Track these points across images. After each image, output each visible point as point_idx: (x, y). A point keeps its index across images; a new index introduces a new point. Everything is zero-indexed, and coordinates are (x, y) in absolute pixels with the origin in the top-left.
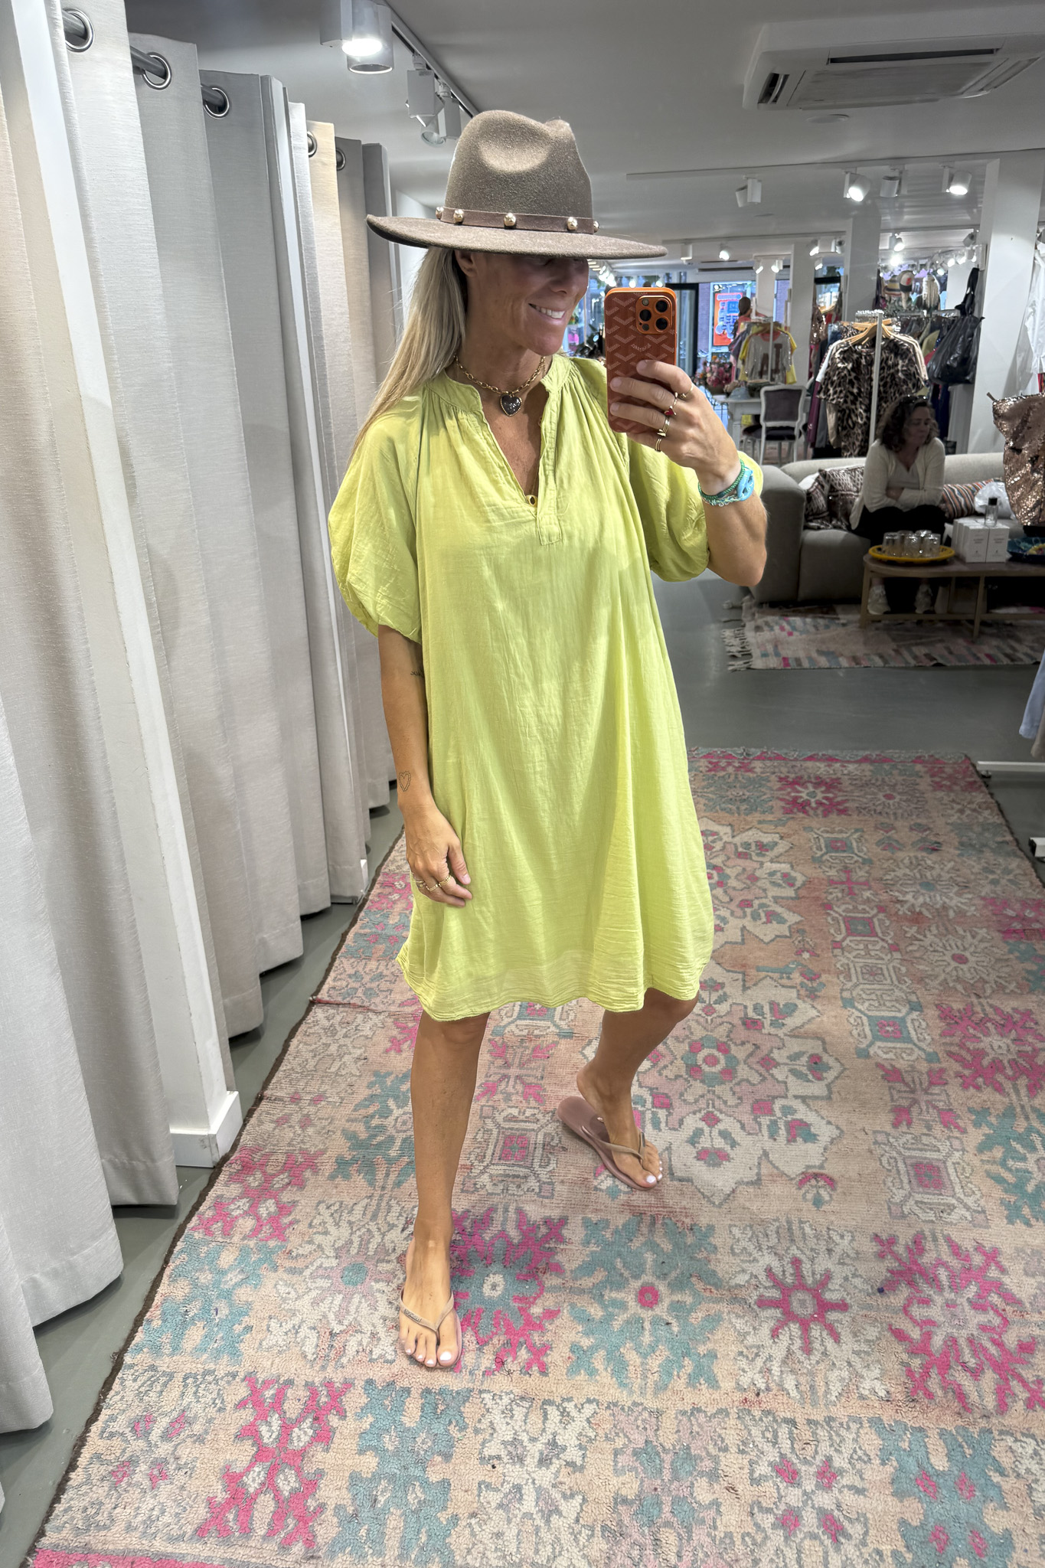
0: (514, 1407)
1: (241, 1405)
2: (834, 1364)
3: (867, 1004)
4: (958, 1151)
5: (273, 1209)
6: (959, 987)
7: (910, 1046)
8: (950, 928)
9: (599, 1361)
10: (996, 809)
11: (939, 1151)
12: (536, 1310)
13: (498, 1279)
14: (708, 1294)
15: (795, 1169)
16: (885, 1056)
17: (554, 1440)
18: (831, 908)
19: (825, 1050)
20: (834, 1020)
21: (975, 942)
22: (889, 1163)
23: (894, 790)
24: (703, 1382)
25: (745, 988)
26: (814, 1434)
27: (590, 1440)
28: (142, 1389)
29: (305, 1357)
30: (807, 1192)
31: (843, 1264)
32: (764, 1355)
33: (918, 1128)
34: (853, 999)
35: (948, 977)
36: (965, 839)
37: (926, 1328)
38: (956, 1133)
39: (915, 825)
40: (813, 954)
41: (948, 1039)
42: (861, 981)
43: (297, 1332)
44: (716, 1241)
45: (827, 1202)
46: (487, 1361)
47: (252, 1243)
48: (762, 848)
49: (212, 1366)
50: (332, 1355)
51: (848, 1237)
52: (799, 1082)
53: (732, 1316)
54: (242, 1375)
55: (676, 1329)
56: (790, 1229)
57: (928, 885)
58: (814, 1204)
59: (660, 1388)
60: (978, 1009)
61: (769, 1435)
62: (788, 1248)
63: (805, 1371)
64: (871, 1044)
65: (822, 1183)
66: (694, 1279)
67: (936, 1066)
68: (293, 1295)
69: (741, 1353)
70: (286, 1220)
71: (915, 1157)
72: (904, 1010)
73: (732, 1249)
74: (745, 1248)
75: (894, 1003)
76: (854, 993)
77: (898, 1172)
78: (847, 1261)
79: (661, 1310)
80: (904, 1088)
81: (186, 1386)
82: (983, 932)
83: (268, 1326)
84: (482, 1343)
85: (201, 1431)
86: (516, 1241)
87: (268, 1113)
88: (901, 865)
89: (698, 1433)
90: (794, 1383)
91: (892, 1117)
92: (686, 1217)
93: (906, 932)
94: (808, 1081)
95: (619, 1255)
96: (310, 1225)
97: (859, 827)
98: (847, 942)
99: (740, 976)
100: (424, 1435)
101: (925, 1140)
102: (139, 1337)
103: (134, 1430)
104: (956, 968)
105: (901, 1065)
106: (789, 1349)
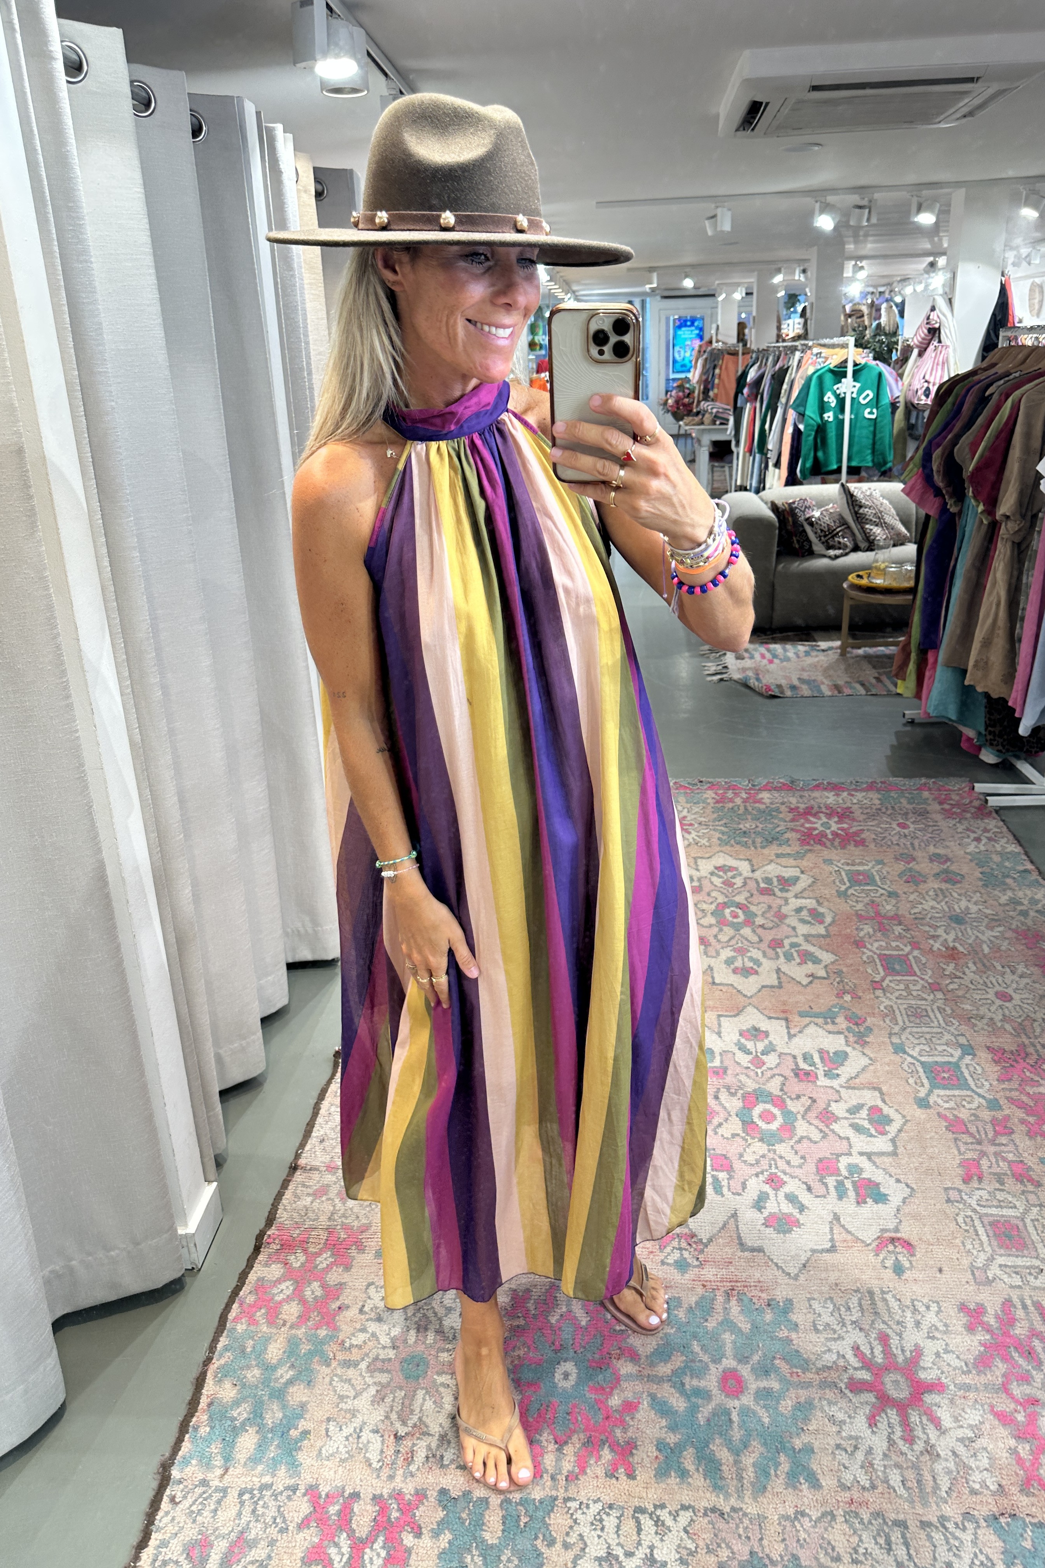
0: (604, 1517)
1: (304, 1524)
2: (938, 1455)
3: (917, 1049)
4: (1035, 1206)
5: (319, 1292)
6: (1008, 1027)
7: (969, 1093)
8: (988, 964)
9: (689, 1460)
10: (1011, 837)
11: (1015, 1207)
12: (615, 1401)
13: (569, 1367)
14: (796, 1379)
15: (870, 1235)
16: (947, 1105)
17: (652, 1555)
18: (865, 947)
19: (884, 1101)
20: (887, 1068)
21: (1016, 978)
22: (965, 1222)
23: (907, 819)
24: (803, 1481)
25: (791, 1036)
26: (929, 1537)
27: (691, 1553)
28: (194, 1508)
29: (370, 1465)
30: (885, 1258)
31: (933, 1338)
32: (863, 1448)
33: (990, 1185)
34: (902, 1044)
35: (994, 1016)
36: (988, 870)
37: (1031, 1409)
38: (1030, 1188)
39: (935, 855)
40: (856, 997)
41: (1006, 1085)
42: (907, 1023)
43: (359, 1437)
44: (794, 1317)
45: (908, 1269)
46: (568, 1465)
47: (301, 1332)
48: (785, 883)
49: (267, 1479)
50: (400, 1462)
51: (934, 1308)
52: (863, 1137)
53: (825, 1403)
54: (302, 1489)
55: (766, 1420)
56: (872, 1298)
57: (958, 919)
58: (894, 1272)
59: (760, 1489)
60: (1031, 1050)
61: (882, 1541)
62: (873, 1322)
63: (910, 1464)
64: (930, 1092)
65: (899, 1249)
66: (777, 1362)
67: (999, 1115)
68: (352, 1393)
69: (838, 1446)
70: (334, 1306)
71: (992, 1215)
72: (958, 1053)
73: (815, 1325)
74: (828, 1325)
75: (945, 1047)
76: (903, 1037)
77: (977, 1235)
78: (937, 1335)
79: (747, 1400)
80: (970, 1140)
81: (242, 1503)
82: (1021, 968)
83: (327, 1430)
84: (561, 1443)
85: (263, 1556)
86: (583, 1323)
87: (304, 1186)
88: (927, 898)
89: (805, 1540)
90: (899, 1478)
91: (960, 1171)
92: (762, 1291)
93: (944, 970)
94: (871, 1136)
95: (695, 1336)
96: (361, 1311)
97: (878, 858)
98: (886, 982)
99: (783, 1023)
100: (508, 1553)
101: (1000, 1196)
102: (186, 1446)
103: (189, 1557)
104: (1001, 1007)
105: (964, 1114)
106: (889, 1438)
